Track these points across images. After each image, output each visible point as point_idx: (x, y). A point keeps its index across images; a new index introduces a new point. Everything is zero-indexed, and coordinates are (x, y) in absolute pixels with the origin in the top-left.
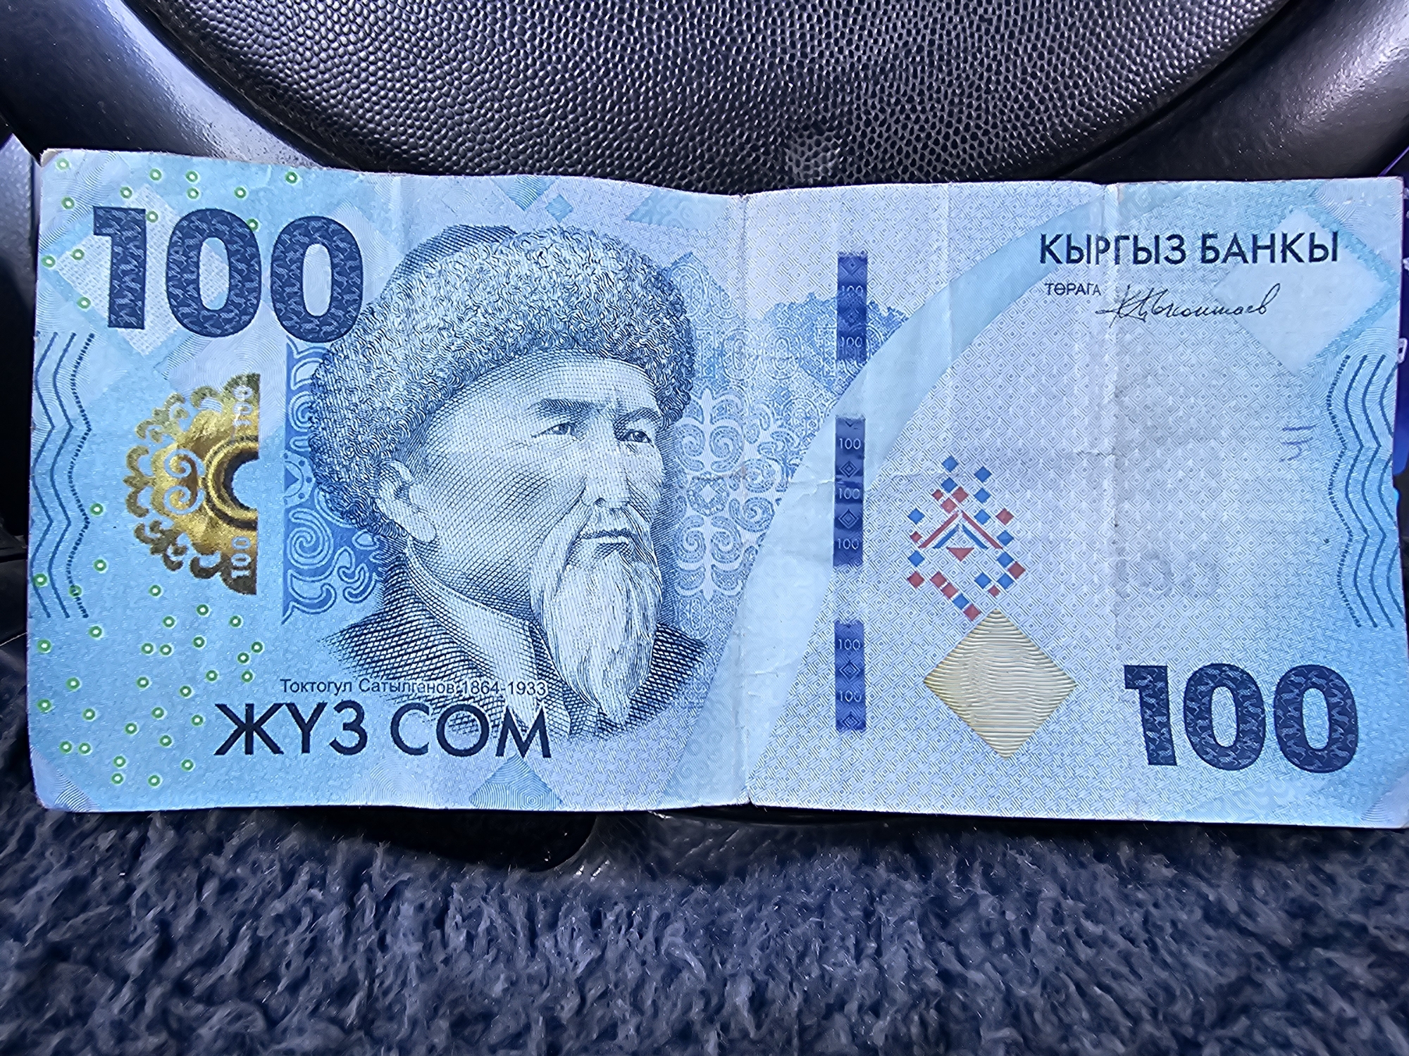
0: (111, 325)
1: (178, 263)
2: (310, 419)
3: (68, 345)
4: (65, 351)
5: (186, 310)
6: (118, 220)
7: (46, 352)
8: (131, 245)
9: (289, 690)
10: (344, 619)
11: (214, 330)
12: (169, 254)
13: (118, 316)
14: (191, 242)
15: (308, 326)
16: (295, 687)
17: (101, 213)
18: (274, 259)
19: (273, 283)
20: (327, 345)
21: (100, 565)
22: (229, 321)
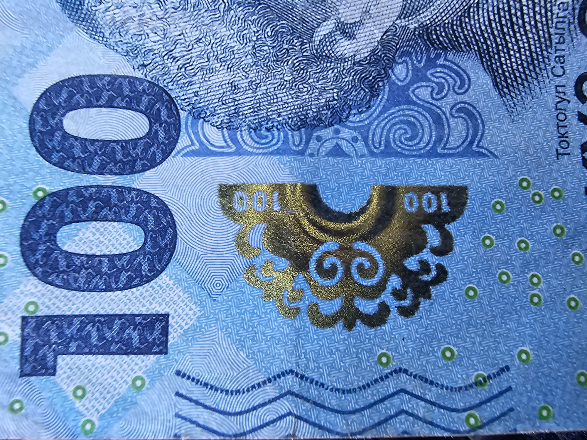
0: (164, 351)
1: (90, 278)
2: (268, 130)
3: (190, 400)
4: (197, 403)
5: (145, 267)
6: (37, 348)
7: (199, 425)
8: (67, 332)
9: (568, 151)
10: (487, 94)
11: (169, 236)
12: (78, 289)
13: (154, 343)
14: (63, 263)
15: (162, 134)
16: (564, 145)
17: (28, 369)
18: (82, 170)
19: (112, 173)
20: (183, 114)
21: (448, 354)
22: (157, 219)
